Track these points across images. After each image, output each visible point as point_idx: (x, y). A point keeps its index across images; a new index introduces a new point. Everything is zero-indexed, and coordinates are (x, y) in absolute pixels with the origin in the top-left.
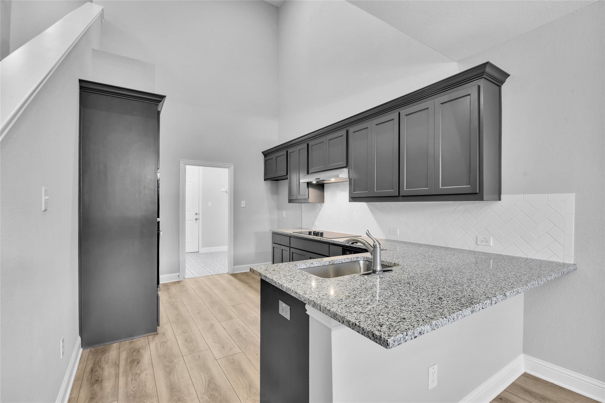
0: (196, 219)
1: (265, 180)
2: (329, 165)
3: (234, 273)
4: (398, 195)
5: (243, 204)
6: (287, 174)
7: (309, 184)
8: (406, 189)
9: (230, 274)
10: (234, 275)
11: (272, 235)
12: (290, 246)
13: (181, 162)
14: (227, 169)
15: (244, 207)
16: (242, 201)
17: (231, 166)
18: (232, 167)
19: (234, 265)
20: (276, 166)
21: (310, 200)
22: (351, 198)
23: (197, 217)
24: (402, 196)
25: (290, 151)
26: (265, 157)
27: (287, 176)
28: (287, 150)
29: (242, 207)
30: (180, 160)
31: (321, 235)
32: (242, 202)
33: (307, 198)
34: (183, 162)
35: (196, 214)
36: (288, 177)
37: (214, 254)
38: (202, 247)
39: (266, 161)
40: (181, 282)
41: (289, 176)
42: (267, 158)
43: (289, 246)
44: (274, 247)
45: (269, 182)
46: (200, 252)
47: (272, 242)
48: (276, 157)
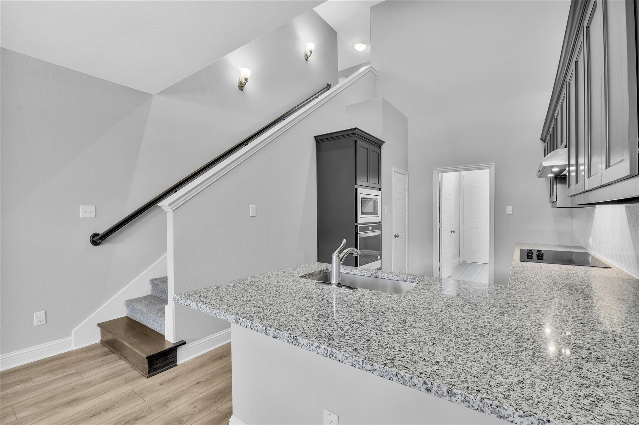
5: (509, 210)
13: (435, 171)
14: (489, 170)
15: (511, 214)
17: (491, 166)
18: (493, 166)
29: (507, 214)
30: (434, 168)
32: (507, 209)
33: (556, 200)
34: (437, 171)
39: (545, 150)
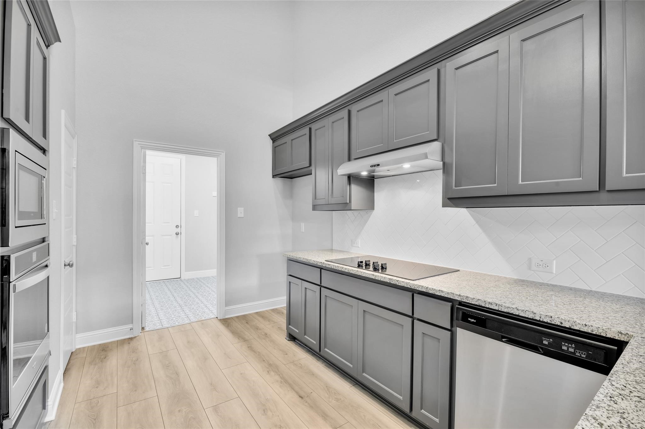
0: (177, 234)
1: (274, 176)
2: (395, 141)
3: (227, 317)
4: (598, 190)
5: (241, 212)
6: (310, 165)
7: (351, 178)
8: (626, 173)
9: (220, 320)
10: (226, 322)
11: (288, 263)
12: (321, 284)
13: (136, 144)
14: (215, 159)
15: (243, 217)
16: (239, 208)
17: (221, 154)
18: (223, 155)
19: (226, 305)
20: (292, 153)
21: (354, 206)
22: (449, 199)
23: (178, 230)
24: (609, 191)
25: (314, 126)
26: (273, 143)
27: (310, 168)
28: (309, 126)
29: (239, 217)
30: (134, 140)
31: (382, 268)
32: (239, 211)
33: (348, 202)
34: (139, 144)
35: (177, 226)
36: (311, 170)
37: (202, 281)
38: (186, 271)
39: (275, 147)
40: (135, 340)
41: (313, 168)
42: (277, 143)
43: (319, 284)
44: (290, 282)
45: (279, 181)
46: (182, 278)
47: (286, 274)
48: (292, 140)
